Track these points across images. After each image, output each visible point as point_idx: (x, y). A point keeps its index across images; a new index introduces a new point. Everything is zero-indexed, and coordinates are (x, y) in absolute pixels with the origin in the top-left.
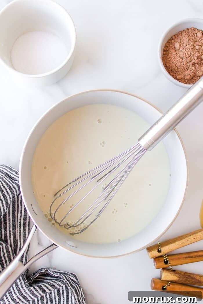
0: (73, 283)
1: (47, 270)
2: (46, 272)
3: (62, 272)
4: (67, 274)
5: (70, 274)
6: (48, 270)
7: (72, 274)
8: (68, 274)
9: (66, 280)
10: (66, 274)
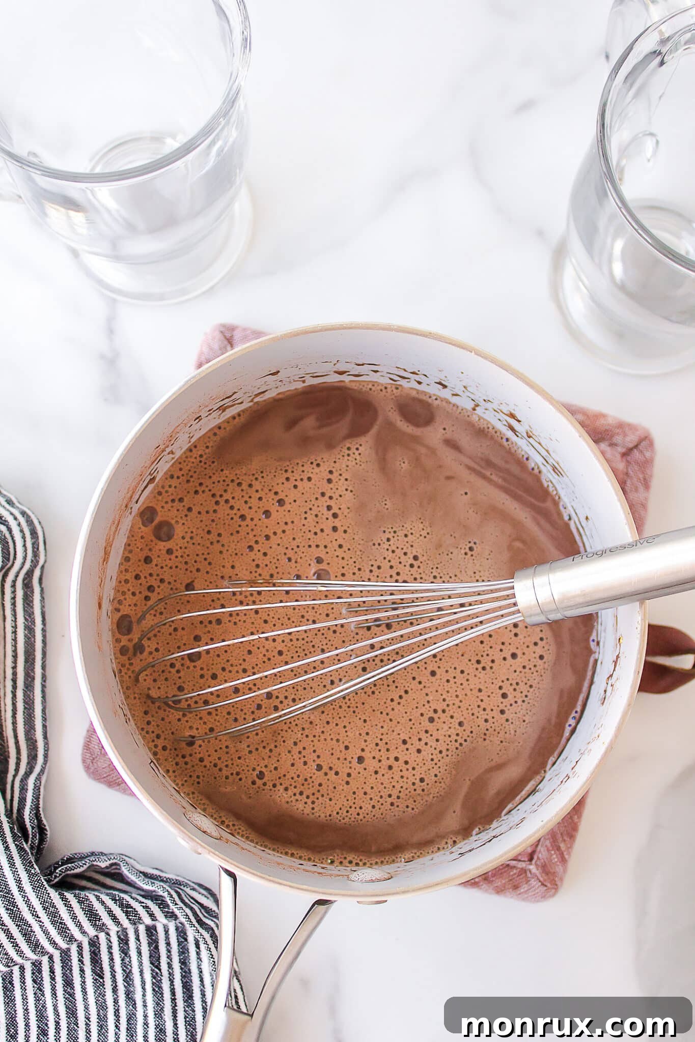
0: (205, 916)
1: (119, 865)
2: (114, 867)
3: (167, 876)
4: (186, 885)
5: (196, 887)
6: (122, 864)
7: (201, 886)
8: (190, 886)
9: (182, 905)
10: (180, 885)
